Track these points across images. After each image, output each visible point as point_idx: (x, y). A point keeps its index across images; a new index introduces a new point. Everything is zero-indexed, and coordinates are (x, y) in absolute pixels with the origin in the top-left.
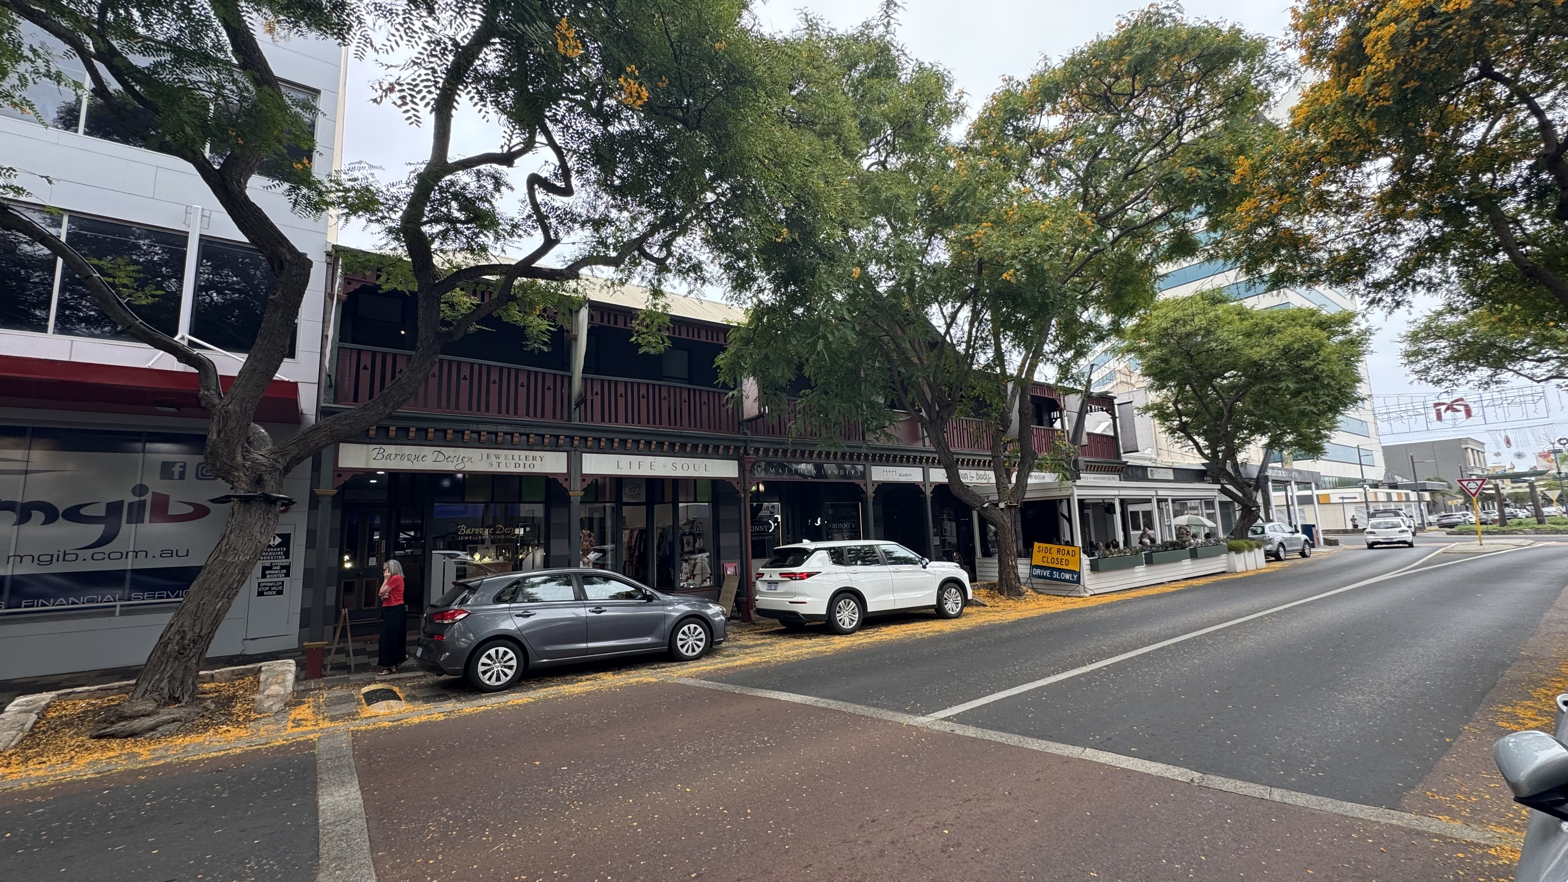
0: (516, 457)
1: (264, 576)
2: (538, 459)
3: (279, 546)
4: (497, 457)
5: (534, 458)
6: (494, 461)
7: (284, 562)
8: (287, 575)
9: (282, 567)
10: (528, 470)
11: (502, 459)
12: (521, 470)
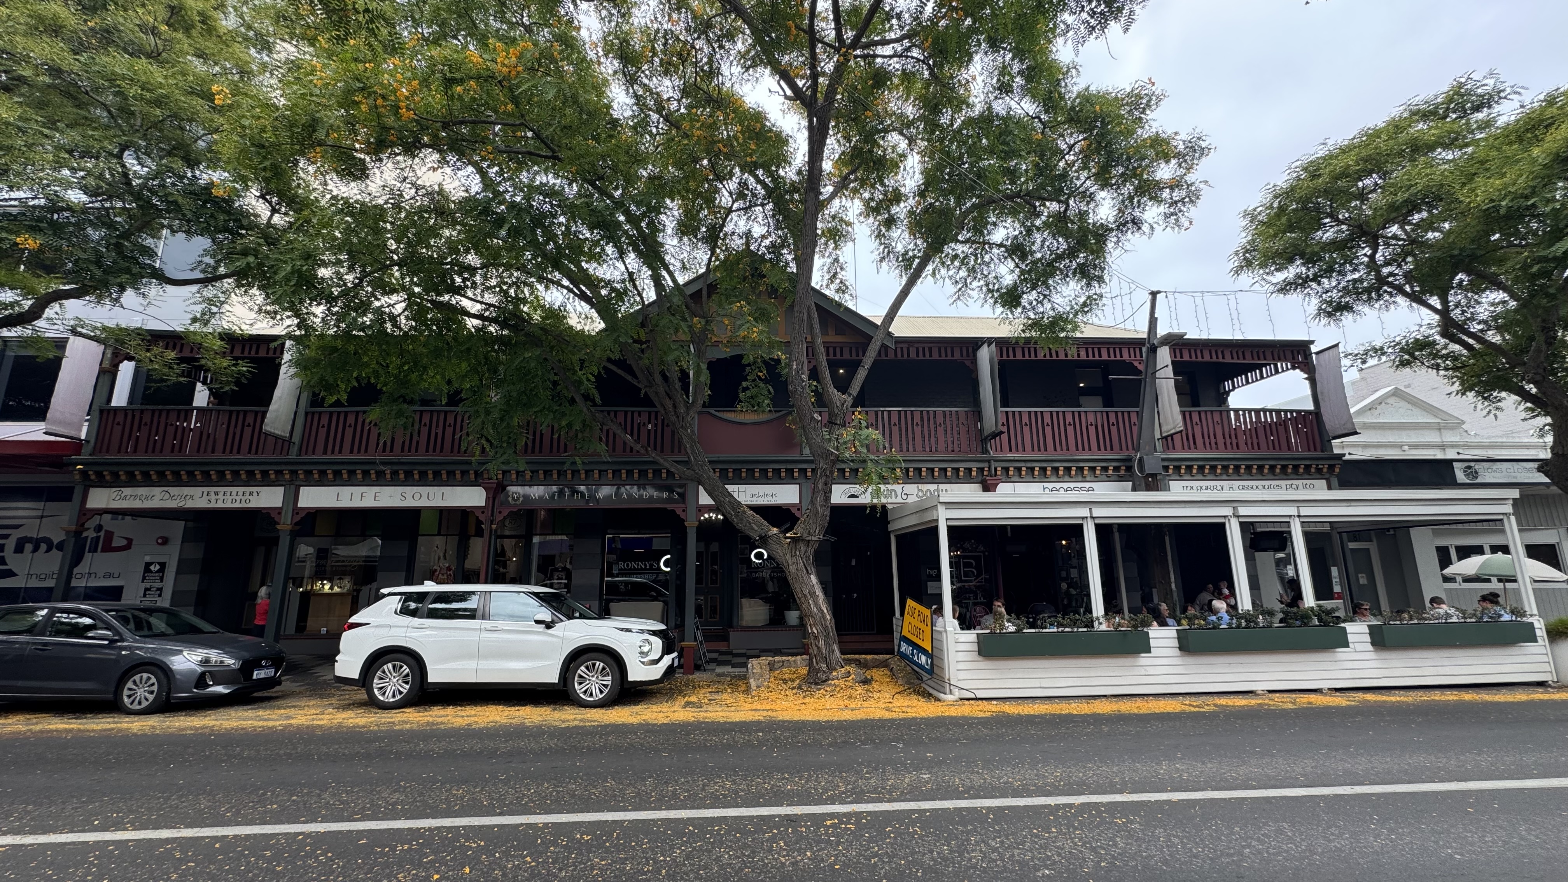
0: (234, 493)
1: (145, 596)
2: (255, 494)
3: (158, 572)
4: (216, 494)
5: (251, 494)
6: (213, 497)
7: (158, 585)
8: (160, 596)
9: (158, 589)
10: (244, 505)
11: (221, 496)
12: (237, 505)
